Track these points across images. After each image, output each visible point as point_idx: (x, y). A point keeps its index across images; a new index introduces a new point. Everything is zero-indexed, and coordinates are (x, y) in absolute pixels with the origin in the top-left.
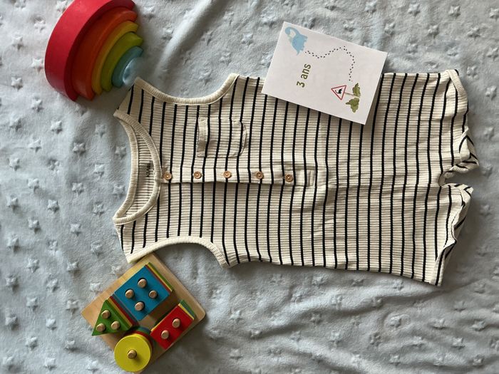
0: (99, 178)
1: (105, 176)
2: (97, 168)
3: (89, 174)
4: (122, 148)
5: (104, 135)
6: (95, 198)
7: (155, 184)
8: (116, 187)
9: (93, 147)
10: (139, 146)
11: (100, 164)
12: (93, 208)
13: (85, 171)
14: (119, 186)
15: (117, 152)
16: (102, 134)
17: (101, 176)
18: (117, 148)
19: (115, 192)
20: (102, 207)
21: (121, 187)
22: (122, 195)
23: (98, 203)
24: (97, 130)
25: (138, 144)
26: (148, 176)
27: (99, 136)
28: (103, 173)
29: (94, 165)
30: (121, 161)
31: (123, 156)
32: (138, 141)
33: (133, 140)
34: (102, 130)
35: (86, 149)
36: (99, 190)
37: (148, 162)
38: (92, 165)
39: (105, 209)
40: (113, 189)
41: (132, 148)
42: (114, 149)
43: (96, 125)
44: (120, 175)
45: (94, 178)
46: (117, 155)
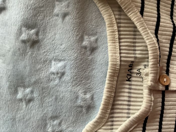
0: (57, 81)
1: (67, 78)
2: (55, 67)
3: (43, 75)
4: (93, 39)
5: (67, 18)
6: (50, 111)
7: (146, 92)
8: (81, 95)
9: (49, 35)
10: (119, 35)
11: (60, 60)
12: (46, 125)
13: (37, 71)
14: (85, 93)
15: (85, 43)
16: (65, 15)
17: (60, 78)
18: (86, 37)
19: (79, 102)
20: (60, 124)
21: (88, 96)
22: (90, 108)
23: (54, 118)
24: (57, 10)
25: (119, 31)
26: (129, 80)
27: (60, 20)
28: (63, 74)
29: (51, 61)
30: (90, 57)
31: (93, 50)
32: (118, 27)
33: (111, 25)
34: (64, 10)
35: (40, 37)
36: (56, 99)
37: (132, 59)
38: (47, 62)
39: (64, 127)
40: (77, 98)
41: (109, 38)
42: (81, 39)
43: (57, 3)
44: (88, 78)
45: (49, 80)
46: (85, 48)
